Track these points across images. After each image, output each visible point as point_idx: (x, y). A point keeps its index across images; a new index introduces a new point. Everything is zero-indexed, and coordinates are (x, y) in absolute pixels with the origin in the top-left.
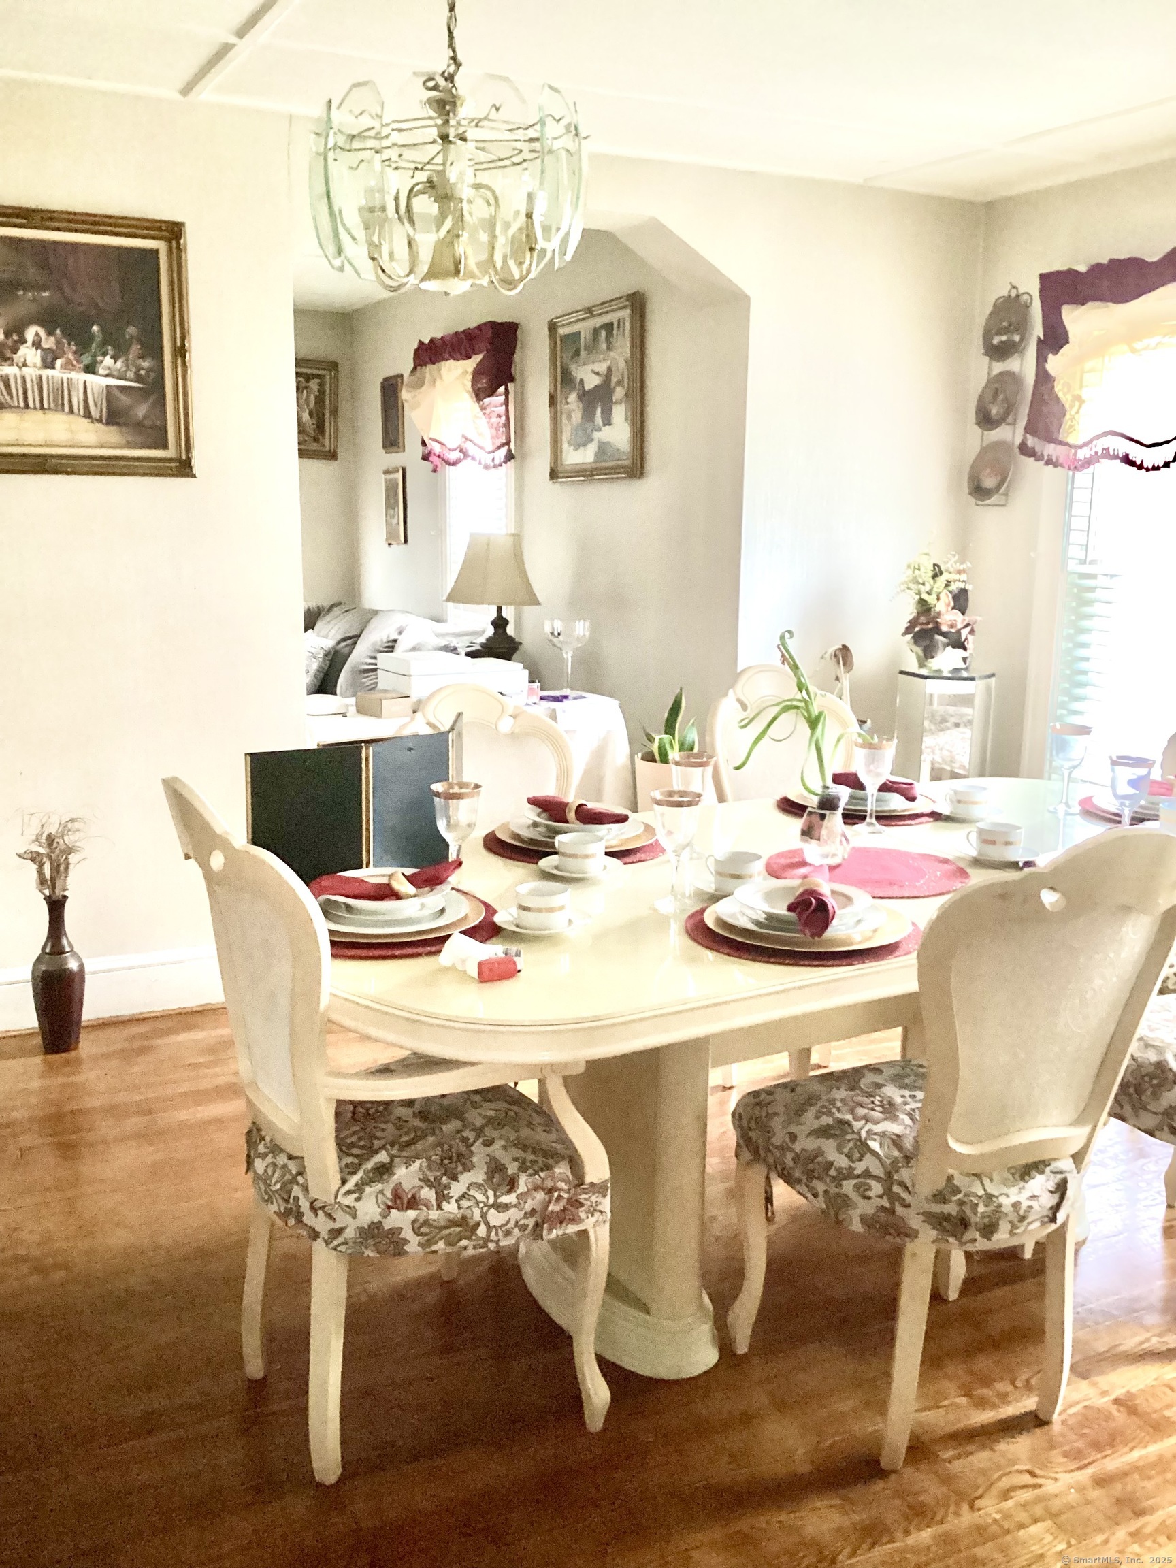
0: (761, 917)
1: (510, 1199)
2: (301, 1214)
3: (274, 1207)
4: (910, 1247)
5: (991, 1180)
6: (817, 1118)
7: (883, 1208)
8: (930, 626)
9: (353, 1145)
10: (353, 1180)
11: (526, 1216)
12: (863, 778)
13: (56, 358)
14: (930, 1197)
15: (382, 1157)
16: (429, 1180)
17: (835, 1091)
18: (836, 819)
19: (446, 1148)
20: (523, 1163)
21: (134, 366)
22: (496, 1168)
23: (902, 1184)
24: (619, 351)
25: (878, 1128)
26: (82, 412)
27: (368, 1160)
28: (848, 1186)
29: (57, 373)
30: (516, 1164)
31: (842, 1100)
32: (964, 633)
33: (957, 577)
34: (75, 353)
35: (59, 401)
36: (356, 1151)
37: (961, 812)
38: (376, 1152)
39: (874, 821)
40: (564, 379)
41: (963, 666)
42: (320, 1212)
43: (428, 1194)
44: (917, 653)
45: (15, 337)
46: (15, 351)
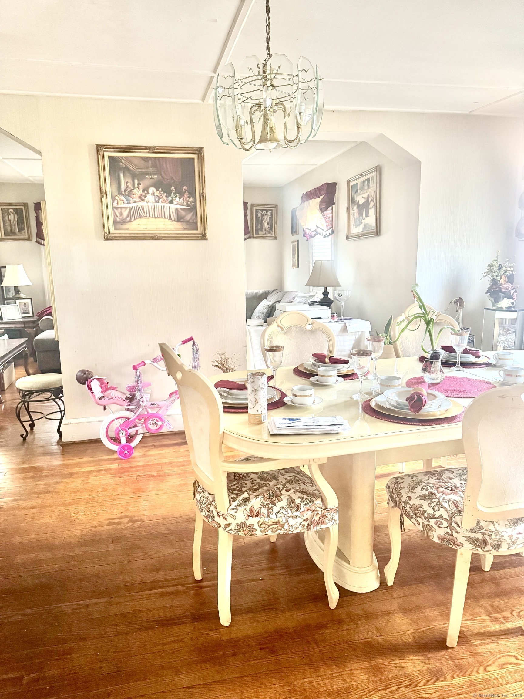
0: (394, 403)
1: (298, 514)
2: (214, 517)
3: (203, 514)
4: (460, 551)
5: (499, 525)
6: (421, 491)
7: (447, 533)
8: (497, 289)
9: (234, 490)
10: (234, 504)
11: (304, 521)
12: (455, 348)
13: (159, 199)
14: (469, 530)
15: (246, 495)
16: (264, 505)
17: (431, 479)
18: (438, 364)
19: (271, 492)
20: (302, 499)
21: (186, 200)
22: (291, 501)
23: (456, 523)
24: (372, 188)
25: (447, 497)
26: (168, 218)
27: (240, 496)
28: (432, 522)
29: (159, 205)
30: (300, 500)
31: (433, 484)
32: (512, 292)
33: (509, 269)
34: (166, 196)
35: (161, 215)
36: (235, 492)
37: (500, 362)
38: (243, 493)
39: (459, 366)
40: (352, 201)
41: (512, 305)
42: (221, 517)
43: (264, 511)
44: (492, 301)
45: (146, 192)
46: (145, 197)
